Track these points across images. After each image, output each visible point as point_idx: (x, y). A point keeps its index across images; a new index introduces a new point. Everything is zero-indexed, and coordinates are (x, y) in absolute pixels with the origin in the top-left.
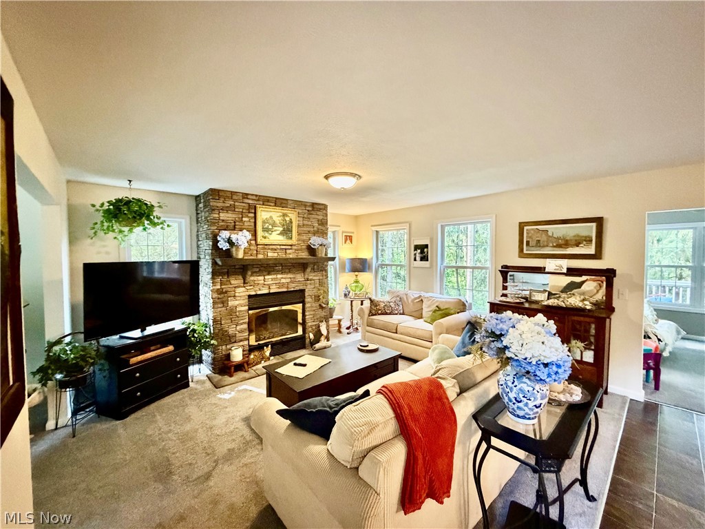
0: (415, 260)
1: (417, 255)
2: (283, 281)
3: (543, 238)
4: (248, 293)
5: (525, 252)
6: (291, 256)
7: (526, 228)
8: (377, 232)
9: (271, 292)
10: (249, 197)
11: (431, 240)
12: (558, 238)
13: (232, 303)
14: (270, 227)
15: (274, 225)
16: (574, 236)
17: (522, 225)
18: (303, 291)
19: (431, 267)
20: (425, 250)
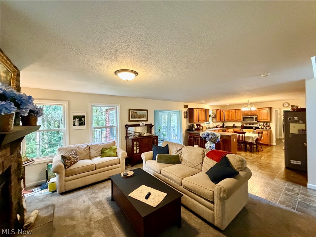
0: (74, 125)
1: (76, 122)
3: (135, 115)
5: (131, 119)
7: (131, 111)
11: (87, 113)
12: (139, 115)
16: (142, 115)
19: (87, 128)
20: (83, 119)
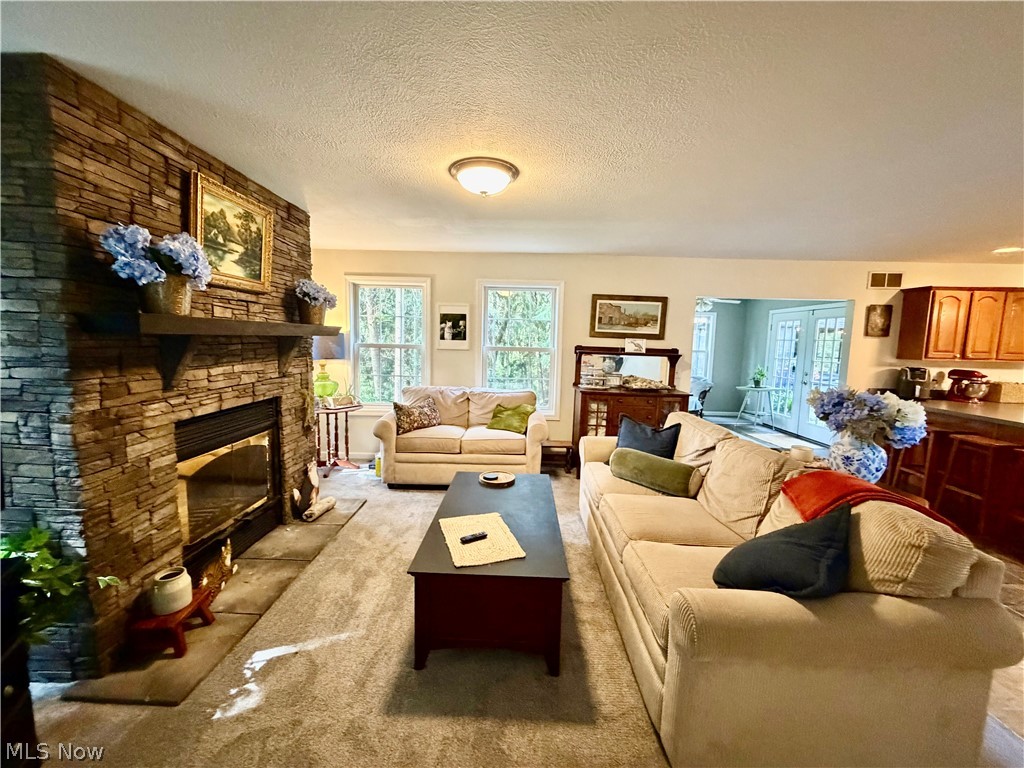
0: (442, 337)
1: (446, 329)
2: (246, 379)
3: (616, 315)
4: (174, 417)
5: (597, 330)
6: (257, 320)
7: (599, 302)
8: (356, 286)
9: (226, 406)
10: (167, 137)
12: (630, 316)
13: (135, 450)
14: (220, 240)
15: (227, 233)
16: (643, 315)
17: (596, 297)
20: (461, 323)
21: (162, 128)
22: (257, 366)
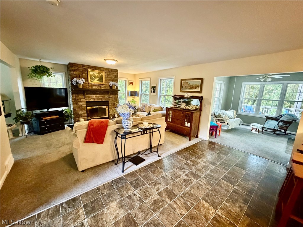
0: (152, 92)
1: (152, 90)
2: (100, 97)
3: (187, 85)
4: (86, 101)
5: (182, 90)
6: (103, 89)
8: (142, 81)
9: (95, 101)
10: (85, 66)
11: (157, 85)
12: (191, 85)
13: (80, 104)
14: (94, 77)
15: (95, 76)
16: (195, 85)
17: (182, 80)
18: (108, 101)
19: (156, 95)
20: (155, 88)
21: (84, 65)
22: (102, 96)
